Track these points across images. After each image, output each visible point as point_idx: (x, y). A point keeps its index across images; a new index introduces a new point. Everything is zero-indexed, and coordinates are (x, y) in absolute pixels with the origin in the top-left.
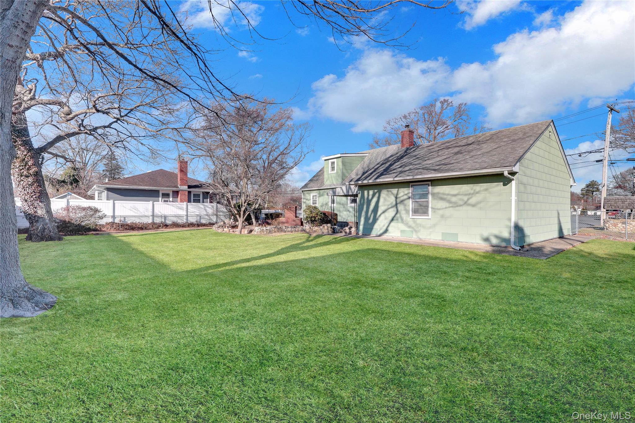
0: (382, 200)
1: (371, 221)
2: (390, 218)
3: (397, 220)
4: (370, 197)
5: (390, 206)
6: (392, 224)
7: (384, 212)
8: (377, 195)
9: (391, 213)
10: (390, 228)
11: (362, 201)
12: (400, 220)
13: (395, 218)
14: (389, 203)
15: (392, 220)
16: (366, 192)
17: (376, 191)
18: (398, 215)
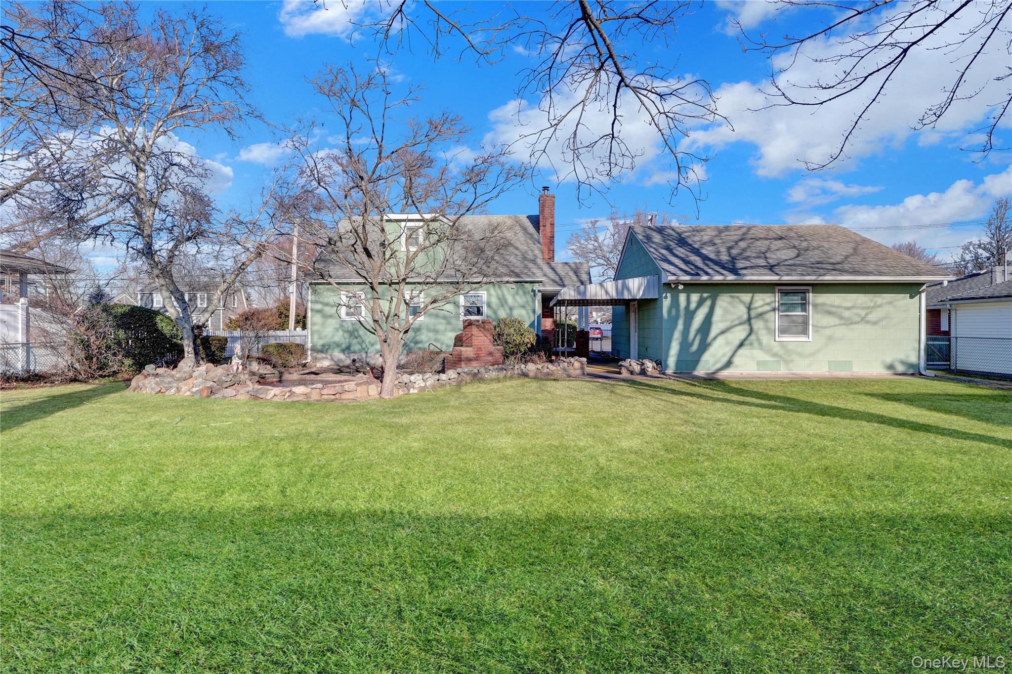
0: (718, 312)
1: (695, 347)
2: (737, 342)
3: (751, 344)
4: (693, 306)
5: (736, 322)
6: (741, 351)
7: (723, 332)
8: (708, 303)
9: (740, 333)
10: (737, 360)
11: (674, 312)
12: (756, 344)
13: (747, 342)
14: (735, 317)
15: (741, 345)
16: (682, 297)
17: (705, 295)
18: (753, 337)
